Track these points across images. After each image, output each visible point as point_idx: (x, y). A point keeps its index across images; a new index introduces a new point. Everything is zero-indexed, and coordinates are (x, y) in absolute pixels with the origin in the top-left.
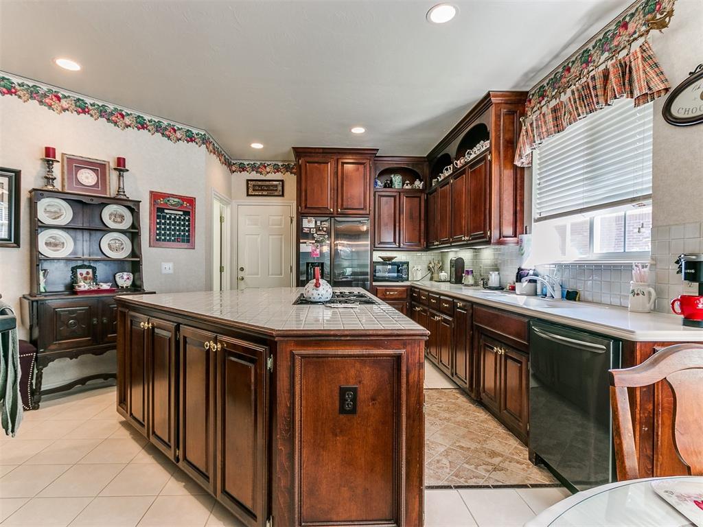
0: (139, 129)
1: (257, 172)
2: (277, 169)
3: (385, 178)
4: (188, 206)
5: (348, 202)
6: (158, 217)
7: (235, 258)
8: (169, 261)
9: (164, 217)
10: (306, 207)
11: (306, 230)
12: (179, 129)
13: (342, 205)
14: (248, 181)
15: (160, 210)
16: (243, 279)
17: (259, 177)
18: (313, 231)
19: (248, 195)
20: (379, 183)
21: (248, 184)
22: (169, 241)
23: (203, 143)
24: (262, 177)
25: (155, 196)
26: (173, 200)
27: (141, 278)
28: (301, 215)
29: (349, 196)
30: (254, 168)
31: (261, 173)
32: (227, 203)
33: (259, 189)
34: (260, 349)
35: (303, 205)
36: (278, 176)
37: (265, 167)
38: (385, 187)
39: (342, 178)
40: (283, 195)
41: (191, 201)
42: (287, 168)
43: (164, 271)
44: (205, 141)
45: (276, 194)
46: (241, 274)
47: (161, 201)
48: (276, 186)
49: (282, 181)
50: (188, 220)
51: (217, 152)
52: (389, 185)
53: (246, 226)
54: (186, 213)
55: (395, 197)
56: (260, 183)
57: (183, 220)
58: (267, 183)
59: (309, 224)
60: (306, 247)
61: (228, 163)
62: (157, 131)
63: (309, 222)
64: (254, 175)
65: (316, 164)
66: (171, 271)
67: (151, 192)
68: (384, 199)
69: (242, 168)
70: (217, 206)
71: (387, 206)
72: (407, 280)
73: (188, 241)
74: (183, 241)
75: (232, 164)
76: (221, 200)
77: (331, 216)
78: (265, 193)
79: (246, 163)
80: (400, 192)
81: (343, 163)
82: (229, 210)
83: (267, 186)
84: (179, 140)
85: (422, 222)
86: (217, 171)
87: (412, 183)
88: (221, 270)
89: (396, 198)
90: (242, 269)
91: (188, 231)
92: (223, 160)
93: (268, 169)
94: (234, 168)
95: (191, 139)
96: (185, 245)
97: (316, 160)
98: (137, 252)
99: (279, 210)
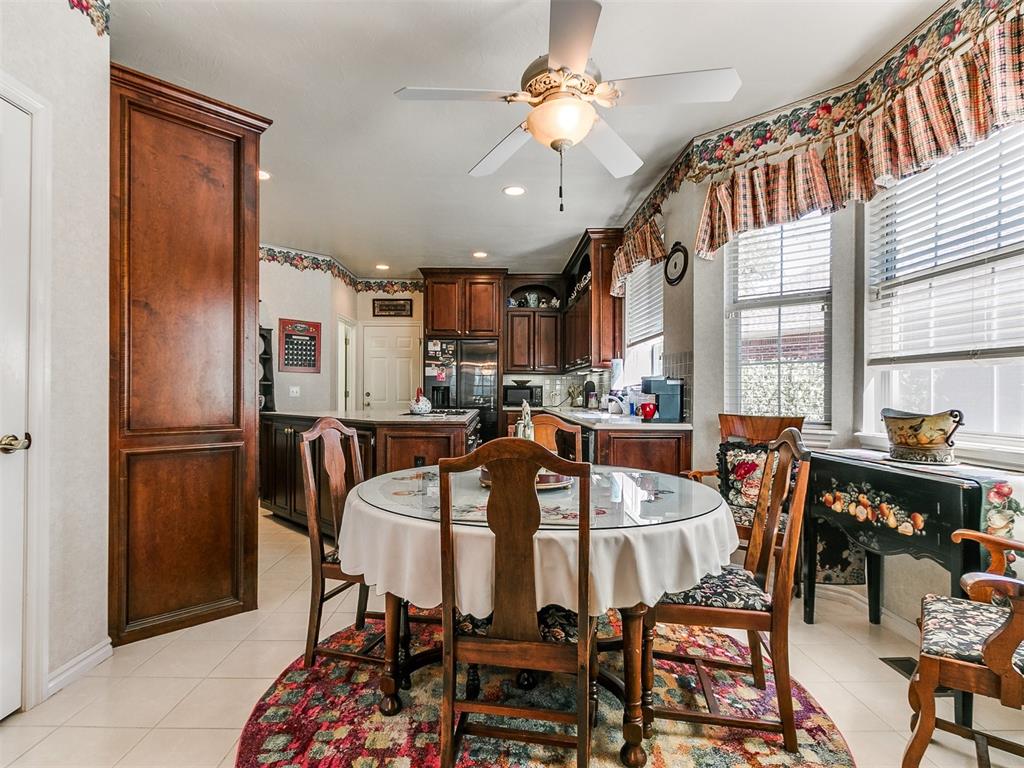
0: (270, 261)
1: (384, 291)
2: (405, 287)
3: (518, 295)
4: (314, 330)
5: (475, 323)
6: (287, 343)
7: (360, 383)
8: (296, 385)
9: (292, 343)
10: (433, 330)
11: (431, 353)
12: (306, 257)
13: (470, 327)
14: (374, 300)
15: (289, 336)
16: (369, 404)
17: (385, 296)
18: (439, 354)
19: (374, 315)
20: (513, 301)
21: (374, 304)
22: (296, 365)
23: (329, 269)
24: (389, 296)
25: (283, 323)
26: (300, 327)
27: (272, 401)
28: (428, 338)
29: (477, 316)
30: (381, 286)
31: (388, 292)
32: (352, 325)
33: (387, 308)
34: (368, 433)
35: (430, 327)
36: (406, 295)
37: (393, 285)
38: (519, 306)
39: (470, 299)
40: (411, 315)
41: (317, 326)
42: (416, 286)
43: (291, 395)
44: (330, 266)
45: (404, 313)
46: (367, 400)
47: (289, 327)
48: (404, 306)
49: (411, 300)
50: (314, 345)
51: (342, 274)
52: (523, 304)
53: (372, 348)
54: (312, 338)
55: (529, 316)
56: (387, 303)
57: (309, 345)
58: (395, 303)
59: (434, 347)
60: (431, 372)
61: (353, 283)
62: (286, 261)
63: (434, 345)
64: (381, 295)
65: (443, 286)
66: (298, 395)
67: (280, 320)
68: (517, 319)
69: (368, 287)
70: (341, 328)
71: (521, 327)
72: (541, 406)
73: (314, 366)
74: (309, 366)
75: (356, 282)
76: (346, 323)
77: (457, 339)
78: (392, 313)
79: (372, 281)
80: (534, 312)
81: (471, 284)
82: (354, 331)
83: (394, 306)
84: (306, 268)
85: (559, 344)
86: (342, 292)
87: (548, 302)
88: (346, 394)
89: (531, 317)
90: (368, 394)
91: (314, 356)
92: (348, 281)
93: (396, 288)
94: (360, 287)
95: (316, 265)
96: (311, 369)
97: (443, 280)
98: (268, 376)
99: (406, 331)
